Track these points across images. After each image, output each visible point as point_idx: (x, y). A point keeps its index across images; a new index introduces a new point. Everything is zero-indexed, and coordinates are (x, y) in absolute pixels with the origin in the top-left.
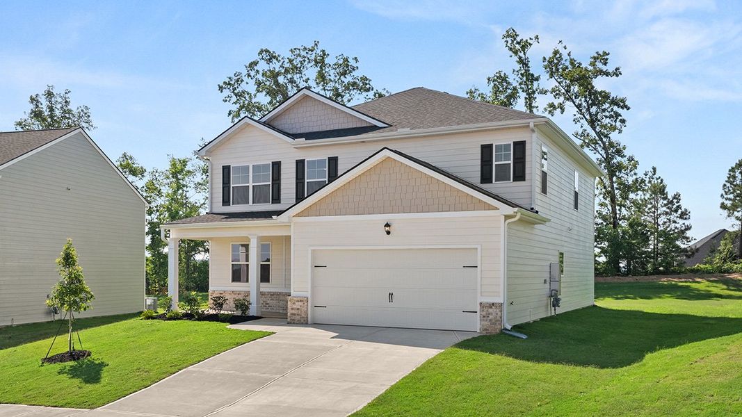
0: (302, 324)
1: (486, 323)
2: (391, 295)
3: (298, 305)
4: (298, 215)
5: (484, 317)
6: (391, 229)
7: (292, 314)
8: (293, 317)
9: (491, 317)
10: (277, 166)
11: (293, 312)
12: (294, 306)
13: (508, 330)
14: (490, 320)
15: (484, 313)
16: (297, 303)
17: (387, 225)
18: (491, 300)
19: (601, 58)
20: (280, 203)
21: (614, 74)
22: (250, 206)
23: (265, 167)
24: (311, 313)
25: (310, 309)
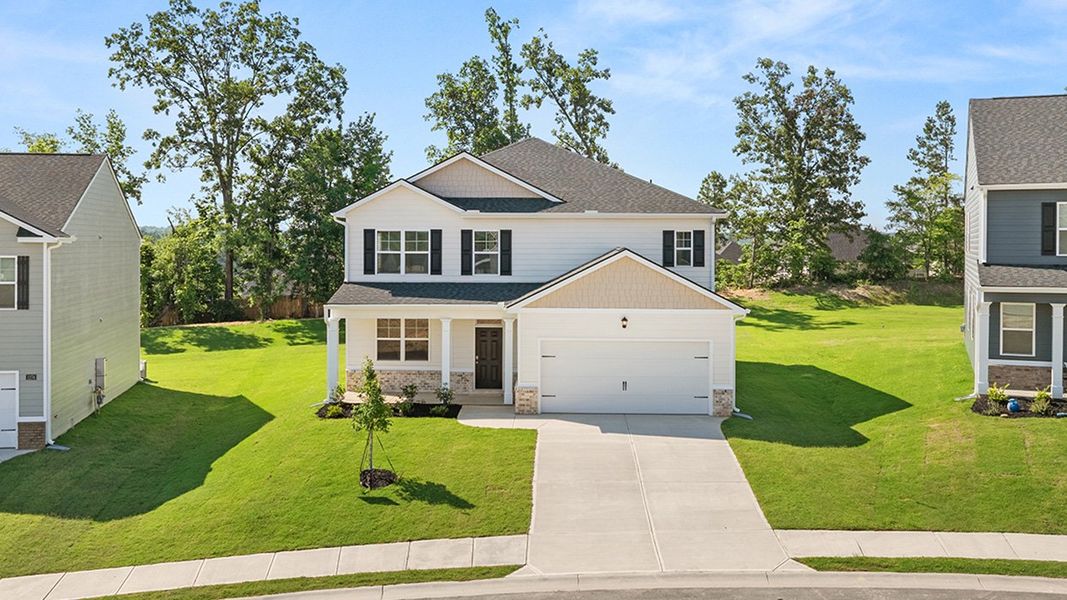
0: (533, 415)
1: (719, 407)
2: (625, 383)
3: (527, 396)
4: (526, 307)
5: (717, 402)
6: (628, 324)
7: (521, 405)
8: (522, 408)
9: (723, 402)
10: (437, 235)
11: (522, 402)
12: (523, 397)
13: (737, 412)
14: (723, 405)
15: (717, 399)
16: (525, 394)
17: (625, 319)
18: (724, 387)
19: (590, 56)
20: (441, 274)
21: (603, 75)
22: (403, 277)
23: (422, 235)
24: (540, 403)
25: (539, 399)
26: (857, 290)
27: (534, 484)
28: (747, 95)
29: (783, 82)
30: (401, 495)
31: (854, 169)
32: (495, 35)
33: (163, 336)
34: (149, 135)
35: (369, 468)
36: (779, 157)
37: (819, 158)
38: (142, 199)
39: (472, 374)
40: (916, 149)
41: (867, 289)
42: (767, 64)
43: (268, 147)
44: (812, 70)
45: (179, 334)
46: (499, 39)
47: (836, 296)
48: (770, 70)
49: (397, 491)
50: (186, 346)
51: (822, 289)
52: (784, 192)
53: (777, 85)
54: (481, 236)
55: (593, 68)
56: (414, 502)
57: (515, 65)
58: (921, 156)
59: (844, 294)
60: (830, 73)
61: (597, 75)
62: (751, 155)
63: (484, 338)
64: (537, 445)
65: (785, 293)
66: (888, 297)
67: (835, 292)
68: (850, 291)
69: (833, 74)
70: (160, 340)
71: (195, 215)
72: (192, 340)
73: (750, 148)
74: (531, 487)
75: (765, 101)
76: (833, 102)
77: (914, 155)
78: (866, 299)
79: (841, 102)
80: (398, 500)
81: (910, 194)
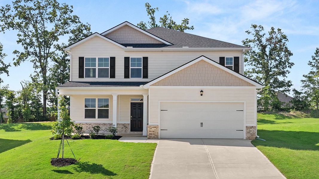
0: (156, 138)
1: (249, 135)
2: (202, 124)
3: (153, 129)
4: (153, 85)
5: (248, 132)
6: (203, 93)
8: (151, 135)
9: (251, 132)
10: (113, 59)
11: (151, 133)
12: (151, 130)
13: (258, 138)
14: (251, 134)
15: (248, 131)
16: (153, 128)
17: (202, 91)
18: (251, 125)
19: (186, 21)
20: (115, 78)
21: (191, 28)
22: (97, 79)
23: (106, 59)
24: (160, 133)
25: (159, 131)
26: (290, 113)
27: (152, 165)
28: (247, 39)
29: (261, 33)
30: (76, 169)
31: (289, 67)
32: (149, 12)
33: (14, 126)
34: (15, 52)
35: (61, 158)
36: (259, 63)
37: (275, 64)
38: (9, 74)
39: (129, 124)
40: (312, 61)
41: (295, 112)
42: (255, 27)
43: (61, 56)
44: (273, 29)
45: (20, 125)
46: (151, 14)
47: (282, 115)
48: (256, 29)
49: (74, 168)
50: (22, 129)
51: (277, 112)
52: (261, 77)
53: (258, 35)
54: (133, 59)
55: (187, 25)
56: (82, 173)
57: (157, 25)
58: (313, 64)
59: (286, 114)
60: (279, 30)
61: (189, 28)
62: (248, 62)
63: (135, 108)
64: (156, 149)
65: (262, 114)
66: (303, 115)
67: (282, 113)
68: (288, 113)
69: (280, 30)
70: (12, 127)
71: (31, 81)
72: (25, 127)
73: (248, 60)
74: (150, 166)
75: (254, 41)
76: (280, 41)
77: (310, 63)
78: (294, 116)
79: (283, 41)
80: (74, 172)
81: (309, 77)
